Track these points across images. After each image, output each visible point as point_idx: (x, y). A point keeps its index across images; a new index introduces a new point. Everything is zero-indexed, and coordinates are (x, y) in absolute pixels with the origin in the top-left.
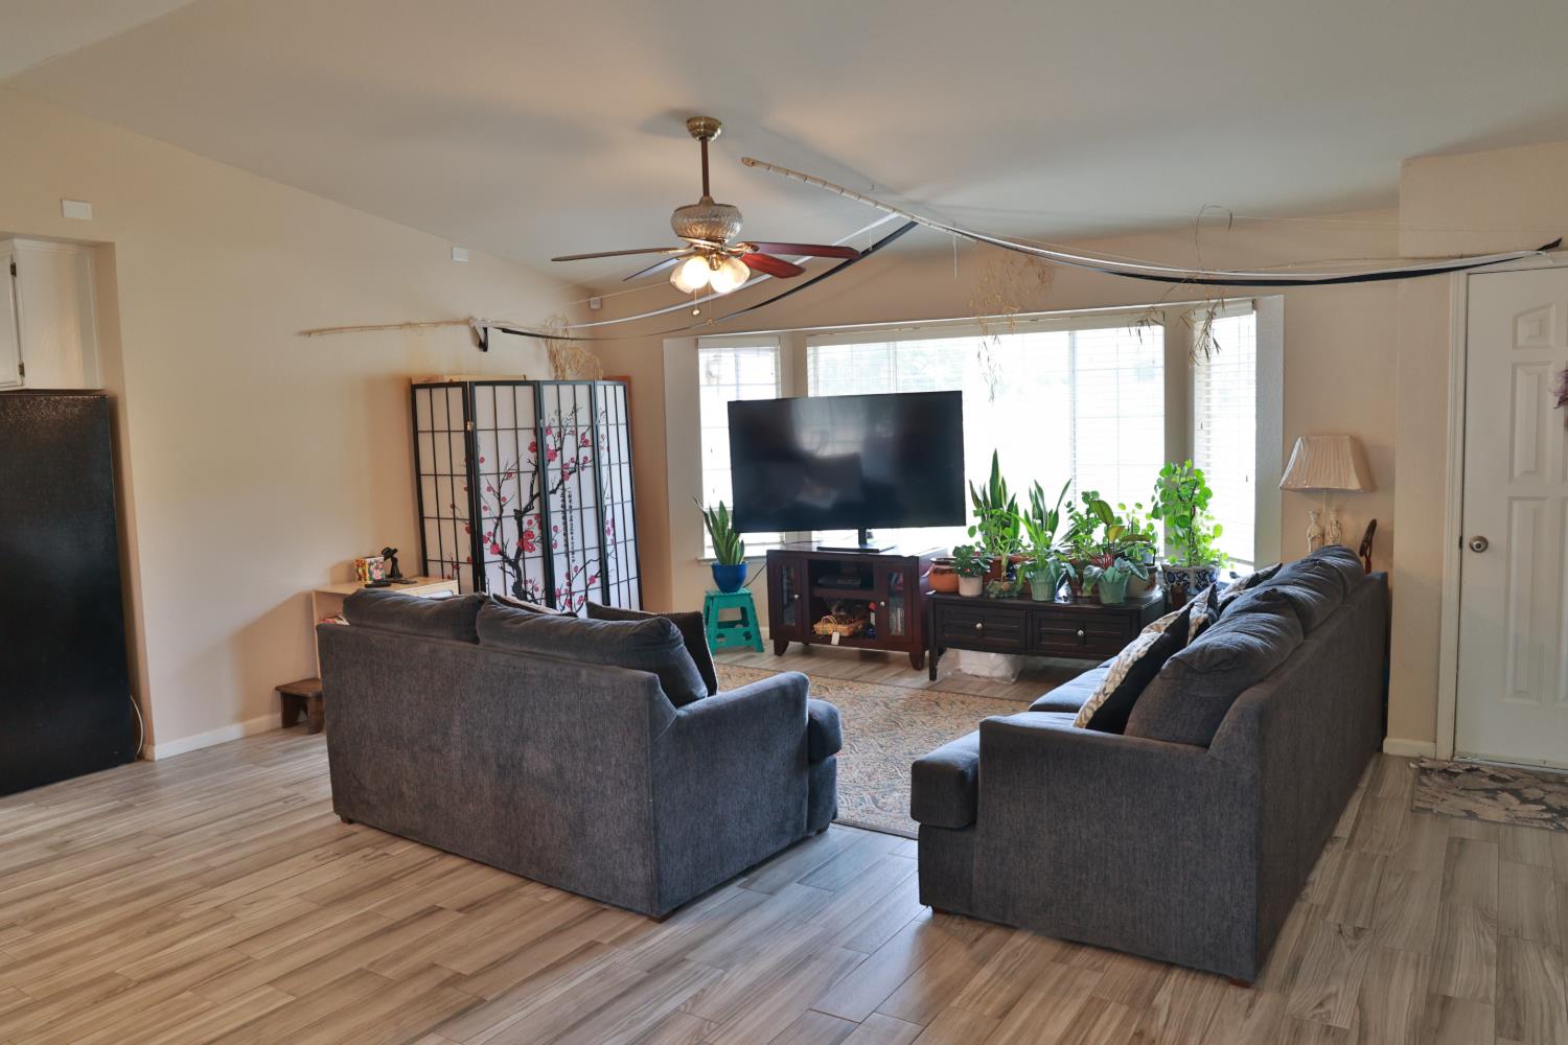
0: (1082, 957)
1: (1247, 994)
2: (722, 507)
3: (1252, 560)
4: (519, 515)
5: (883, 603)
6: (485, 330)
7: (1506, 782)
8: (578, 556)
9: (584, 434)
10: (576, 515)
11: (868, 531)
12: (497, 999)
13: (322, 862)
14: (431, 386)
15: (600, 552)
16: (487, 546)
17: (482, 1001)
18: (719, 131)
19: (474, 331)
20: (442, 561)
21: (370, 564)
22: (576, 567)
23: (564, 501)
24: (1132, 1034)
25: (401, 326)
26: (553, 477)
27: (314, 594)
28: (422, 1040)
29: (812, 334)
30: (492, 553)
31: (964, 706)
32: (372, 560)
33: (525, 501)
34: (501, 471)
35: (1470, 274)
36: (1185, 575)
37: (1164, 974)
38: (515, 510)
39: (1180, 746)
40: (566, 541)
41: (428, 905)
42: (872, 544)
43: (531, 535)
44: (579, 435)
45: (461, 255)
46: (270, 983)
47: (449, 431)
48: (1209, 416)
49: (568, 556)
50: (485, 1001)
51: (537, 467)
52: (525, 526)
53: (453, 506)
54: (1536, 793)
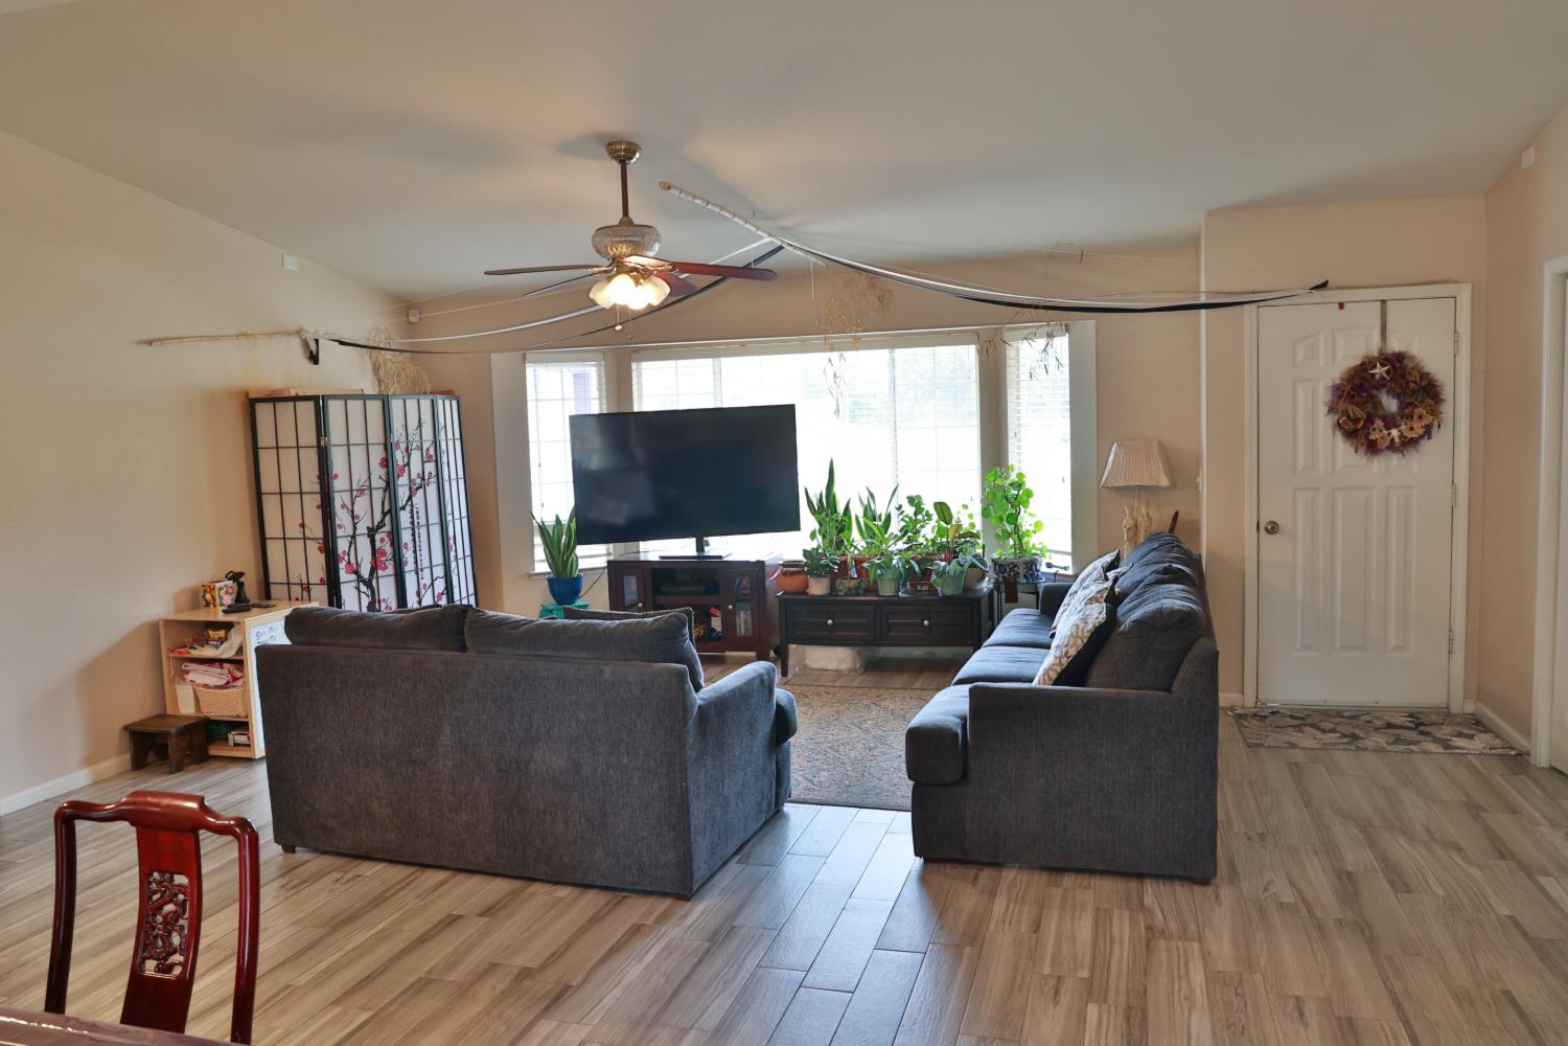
0: (1068, 880)
1: (1209, 890)
2: (558, 520)
3: (1070, 550)
4: (371, 533)
5: (730, 607)
6: (317, 341)
7: (1304, 718)
8: (427, 573)
9: (428, 449)
10: (423, 531)
11: (705, 539)
12: (583, 983)
13: (294, 891)
14: (274, 399)
15: (445, 569)
16: (342, 565)
17: (568, 987)
18: (638, 155)
19: (305, 343)
20: (288, 584)
21: (221, 589)
22: (425, 585)
23: (412, 517)
24: (1143, 930)
25: (237, 336)
26: (403, 493)
27: (161, 625)
28: (522, 1041)
29: (636, 351)
30: (347, 573)
31: (831, 696)
32: (222, 584)
33: (378, 517)
34: (354, 487)
35: (1259, 307)
36: (1015, 566)
37: (1140, 886)
38: (368, 528)
39: (1150, 693)
40: (416, 558)
41: (444, 915)
42: (711, 550)
43: (383, 553)
44: (424, 449)
45: (291, 263)
46: (336, 1002)
47: (298, 447)
48: (1019, 426)
49: (417, 573)
50: (571, 987)
51: (388, 483)
52: (378, 545)
53: (303, 525)
54: (1328, 725)
